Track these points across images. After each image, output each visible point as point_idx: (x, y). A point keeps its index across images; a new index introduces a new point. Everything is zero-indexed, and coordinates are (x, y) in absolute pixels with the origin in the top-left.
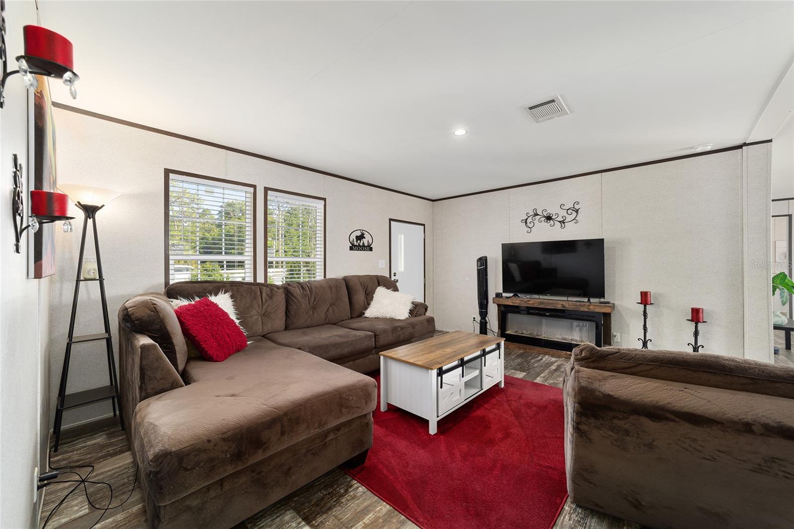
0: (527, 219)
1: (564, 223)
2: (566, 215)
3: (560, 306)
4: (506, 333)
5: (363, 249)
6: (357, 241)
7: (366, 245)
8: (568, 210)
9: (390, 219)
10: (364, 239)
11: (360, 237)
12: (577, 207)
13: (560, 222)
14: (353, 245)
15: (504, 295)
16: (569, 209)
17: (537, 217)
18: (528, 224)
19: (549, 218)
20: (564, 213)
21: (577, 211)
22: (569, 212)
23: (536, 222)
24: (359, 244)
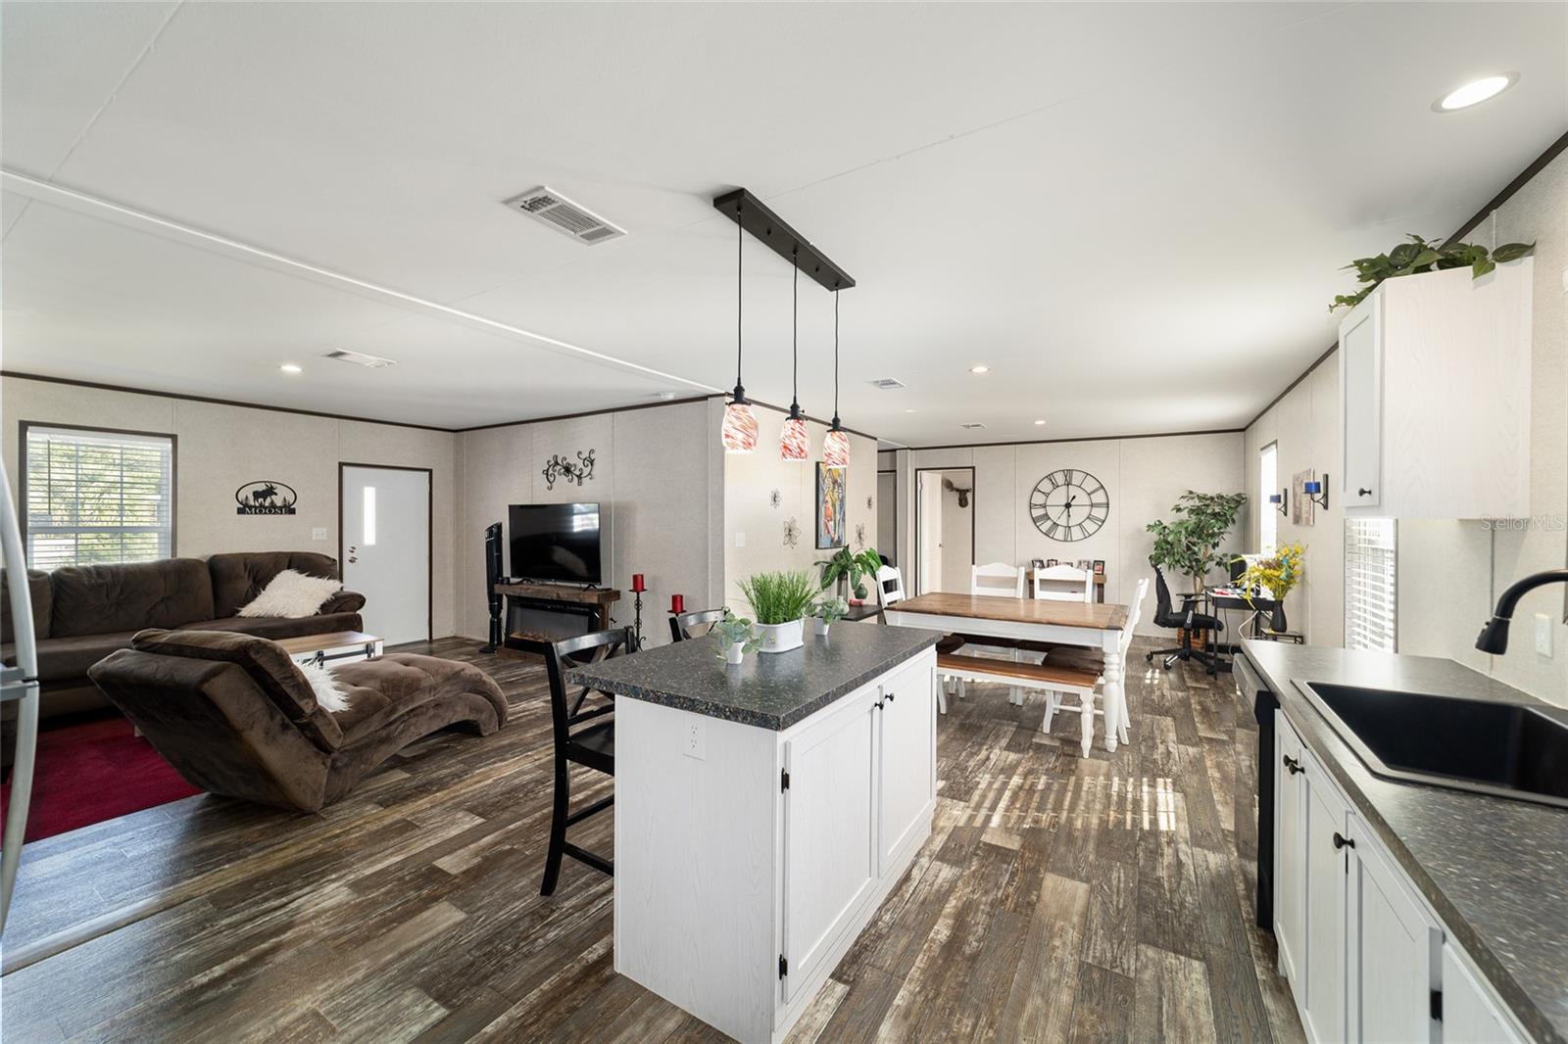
9: (340, 463)
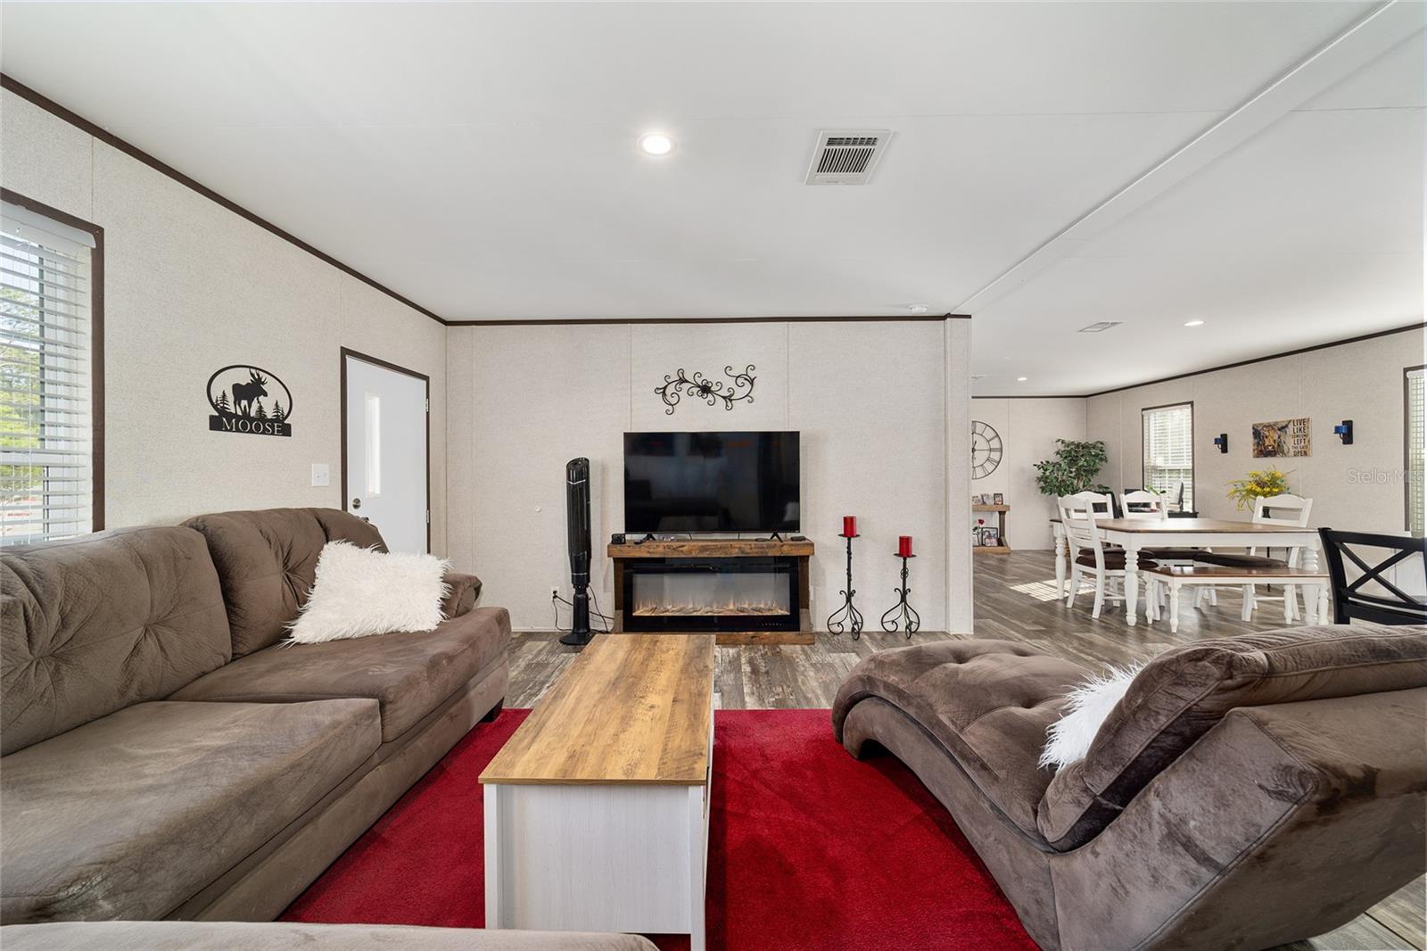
0: (665, 388)
1: (731, 401)
2: (735, 387)
3: (737, 550)
4: (634, 614)
5: (258, 427)
6: (237, 401)
7: (270, 414)
8: (737, 377)
9: (342, 349)
10: (261, 398)
11: (252, 390)
12: (752, 374)
13: (724, 398)
14: (223, 412)
15: (628, 537)
16: (739, 376)
17: (685, 386)
18: (669, 397)
19: (705, 389)
20: (730, 382)
21: (752, 382)
22: (740, 381)
23: (683, 394)
24: (244, 412)
